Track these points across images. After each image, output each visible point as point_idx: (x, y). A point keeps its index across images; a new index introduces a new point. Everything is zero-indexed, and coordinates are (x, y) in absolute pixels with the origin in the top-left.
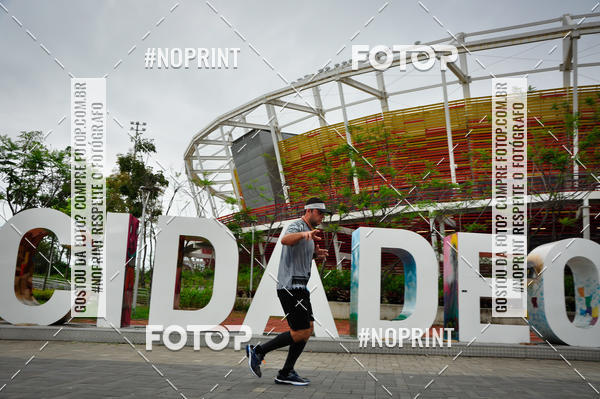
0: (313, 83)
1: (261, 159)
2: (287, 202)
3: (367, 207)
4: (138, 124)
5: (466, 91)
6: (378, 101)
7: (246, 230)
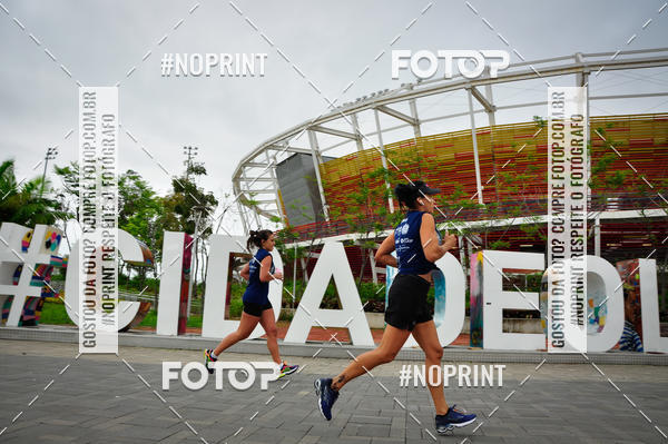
0: (351, 111)
1: (303, 181)
2: (327, 220)
4: (190, 148)
5: (492, 119)
6: (412, 128)
7: (289, 246)
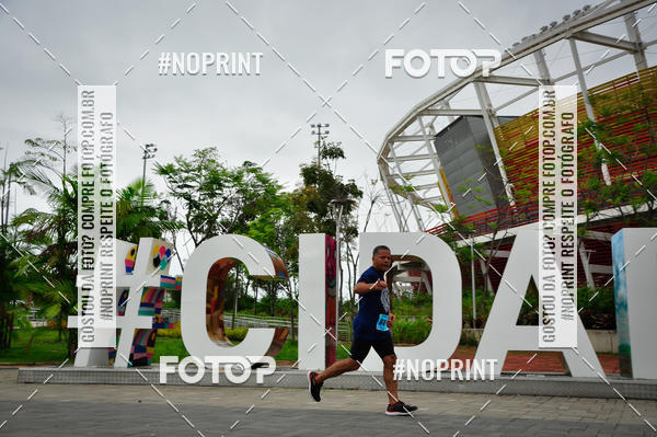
0: (534, 47)
1: (473, 153)
2: (512, 204)
3: (624, 202)
4: (319, 126)
7: (461, 244)
